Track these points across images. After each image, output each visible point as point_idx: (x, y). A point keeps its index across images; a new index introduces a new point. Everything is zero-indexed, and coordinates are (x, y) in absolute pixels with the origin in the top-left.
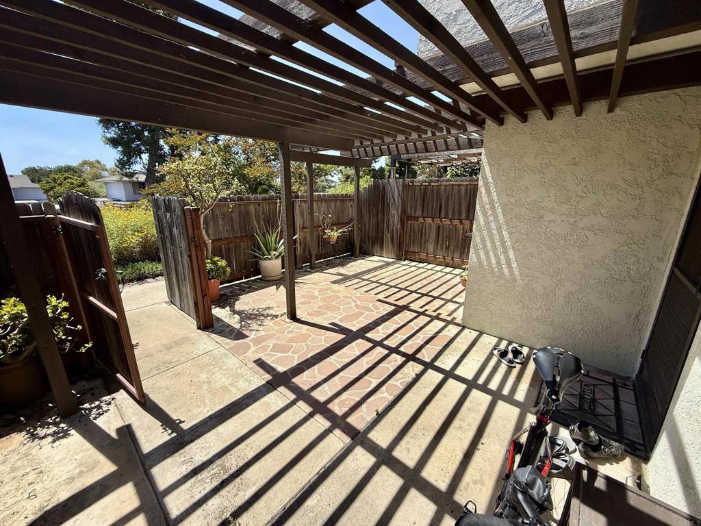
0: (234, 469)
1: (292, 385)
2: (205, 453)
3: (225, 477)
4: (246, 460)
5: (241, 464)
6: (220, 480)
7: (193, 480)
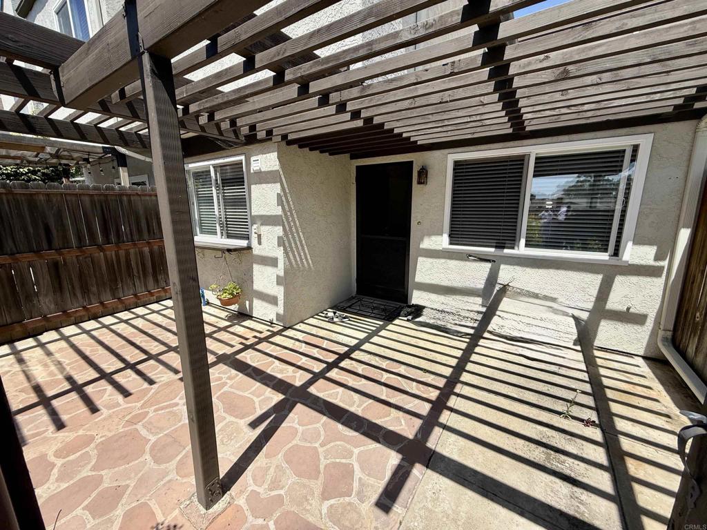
0: (542, 449)
1: (419, 436)
2: (555, 486)
3: (552, 452)
4: (527, 443)
5: (533, 446)
6: (557, 454)
7: (580, 478)
